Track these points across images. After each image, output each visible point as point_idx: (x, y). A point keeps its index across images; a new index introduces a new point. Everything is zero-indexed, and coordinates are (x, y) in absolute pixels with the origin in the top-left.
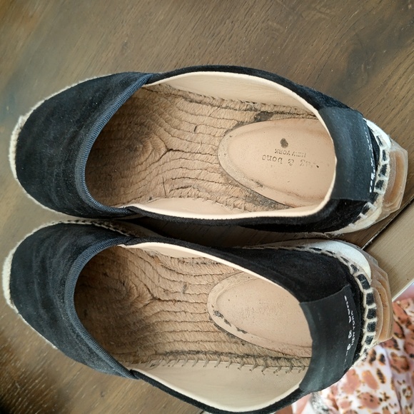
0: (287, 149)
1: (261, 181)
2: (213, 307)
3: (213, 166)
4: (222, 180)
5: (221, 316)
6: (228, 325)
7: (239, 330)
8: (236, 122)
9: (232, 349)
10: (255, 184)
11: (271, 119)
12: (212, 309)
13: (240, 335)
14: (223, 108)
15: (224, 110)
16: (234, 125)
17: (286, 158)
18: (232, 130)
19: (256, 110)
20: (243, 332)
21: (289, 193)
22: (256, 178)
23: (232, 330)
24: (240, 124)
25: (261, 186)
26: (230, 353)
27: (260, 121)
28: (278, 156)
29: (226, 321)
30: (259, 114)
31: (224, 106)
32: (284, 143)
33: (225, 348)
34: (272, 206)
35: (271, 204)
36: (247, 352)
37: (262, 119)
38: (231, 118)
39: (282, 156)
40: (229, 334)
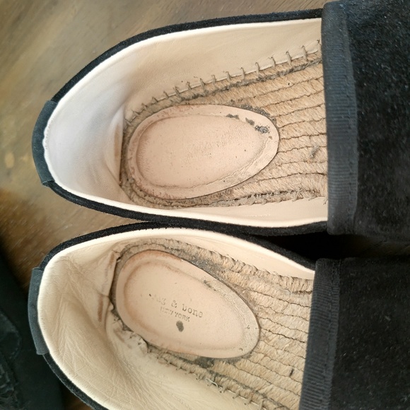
0: (178, 319)
1: (205, 287)
2: (271, 137)
3: (267, 316)
4: (254, 295)
5: (258, 128)
6: (249, 119)
7: (237, 117)
8: (237, 365)
9: (245, 91)
10: (213, 286)
11: (196, 357)
12: (271, 134)
13: (234, 111)
14: (251, 389)
15: (251, 386)
16: (239, 363)
17: (179, 310)
18: (242, 357)
19: (211, 372)
20: (230, 116)
21: (177, 271)
22: (209, 291)
23: (245, 114)
24: (232, 361)
25: (205, 282)
26: (247, 85)
27: (208, 359)
28: (186, 313)
29: (252, 123)
30: (209, 366)
31: (248, 391)
32: (180, 326)
33: (253, 90)
34: (194, 258)
35: (196, 260)
36: (226, 93)
37: (205, 360)
38: (242, 372)
39: (183, 313)
40: (250, 108)
